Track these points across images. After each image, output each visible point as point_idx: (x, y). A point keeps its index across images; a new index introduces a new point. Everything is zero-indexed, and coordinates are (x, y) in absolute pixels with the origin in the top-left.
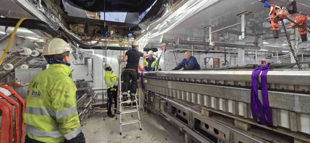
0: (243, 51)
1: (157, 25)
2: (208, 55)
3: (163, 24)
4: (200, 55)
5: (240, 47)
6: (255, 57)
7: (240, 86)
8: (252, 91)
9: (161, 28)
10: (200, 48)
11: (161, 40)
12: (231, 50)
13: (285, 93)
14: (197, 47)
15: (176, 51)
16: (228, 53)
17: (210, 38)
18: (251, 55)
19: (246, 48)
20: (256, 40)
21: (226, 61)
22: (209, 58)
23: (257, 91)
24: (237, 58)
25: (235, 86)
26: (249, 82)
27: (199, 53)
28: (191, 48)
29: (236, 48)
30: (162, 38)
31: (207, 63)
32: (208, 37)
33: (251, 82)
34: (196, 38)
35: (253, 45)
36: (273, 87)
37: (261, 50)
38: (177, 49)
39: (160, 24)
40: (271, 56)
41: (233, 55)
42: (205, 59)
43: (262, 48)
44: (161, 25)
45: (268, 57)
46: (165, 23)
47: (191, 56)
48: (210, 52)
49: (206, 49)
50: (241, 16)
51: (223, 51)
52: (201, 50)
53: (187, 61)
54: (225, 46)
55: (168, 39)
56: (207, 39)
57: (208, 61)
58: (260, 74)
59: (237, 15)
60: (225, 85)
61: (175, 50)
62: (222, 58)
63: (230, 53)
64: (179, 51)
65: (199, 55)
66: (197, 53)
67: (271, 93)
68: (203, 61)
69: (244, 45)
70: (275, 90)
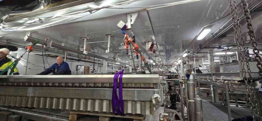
0: (107, 62)
1: (23, 18)
2: (80, 63)
3: (34, 19)
4: (73, 62)
5: (105, 60)
6: (112, 68)
7: (105, 87)
8: (113, 90)
9: (29, 23)
10: (73, 56)
11: (26, 38)
12: (99, 61)
13: (131, 89)
14: (70, 54)
15: (46, 55)
16: (96, 63)
17: (85, 48)
18: (110, 66)
19: (108, 60)
20: (115, 56)
21: (94, 69)
22: (81, 66)
23: (116, 90)
24: (102, 68)
25: (102, 87)
26: (112, 83)
27: (71, 60)
28: (65, 55)
29: (102, 60)
30: (29, 35)
31: (79, 70)
32: (83, 47)
33: (113, 83)
34: (71, 46)
35: (113, 59)
36: (125, 86)
37: (117, 63)
38: (47, 53)
39: (27, 18)
40: (121, 68)
41: (100, 65)
42: (77, 66)
43: (117, 62)
44: (30, 20)
45: (120, 68)
46: (37, 19)
47: (64, 62)
48: (82, 61)
49: (79, 57)
50: (108, 36)
51: (93, 61)
52: (74, 58)
53: (58, 66)
54: (95, 57)
55: (37, 39)
56: (81, 48)
57: (80, 68)
58: (119, 77)
59: (106, 35)
60: (94, 87)
61: (44, 54)
62: (91, 67)
63: (98, 63)
64: (49, 55)
65: (71, 62)
66: (69, 60)
67: (124, 90)
68: (75, 69)
69: (107, 58)
70: (126, 88)
